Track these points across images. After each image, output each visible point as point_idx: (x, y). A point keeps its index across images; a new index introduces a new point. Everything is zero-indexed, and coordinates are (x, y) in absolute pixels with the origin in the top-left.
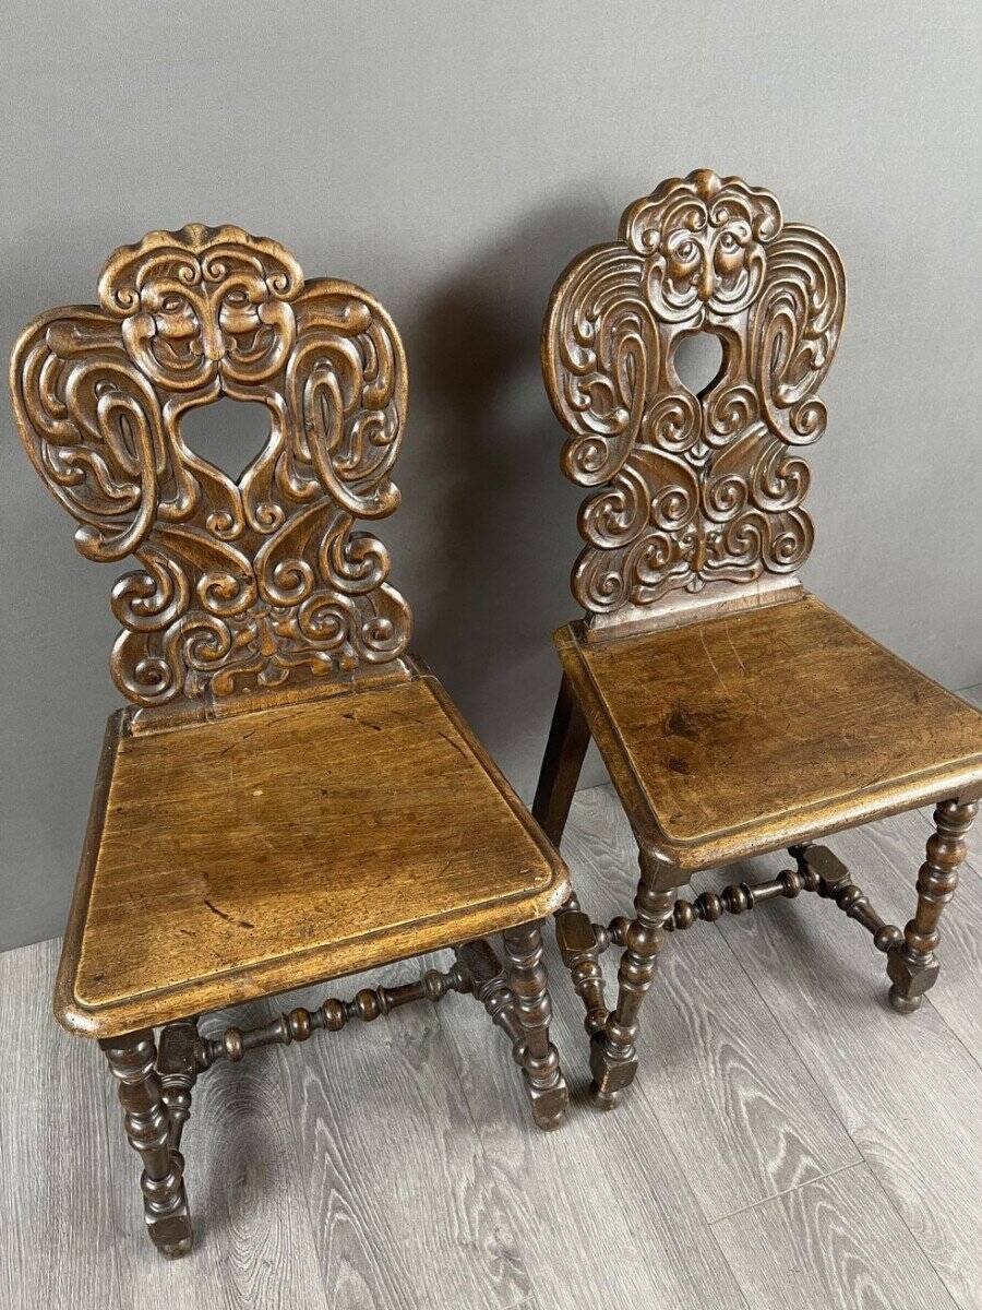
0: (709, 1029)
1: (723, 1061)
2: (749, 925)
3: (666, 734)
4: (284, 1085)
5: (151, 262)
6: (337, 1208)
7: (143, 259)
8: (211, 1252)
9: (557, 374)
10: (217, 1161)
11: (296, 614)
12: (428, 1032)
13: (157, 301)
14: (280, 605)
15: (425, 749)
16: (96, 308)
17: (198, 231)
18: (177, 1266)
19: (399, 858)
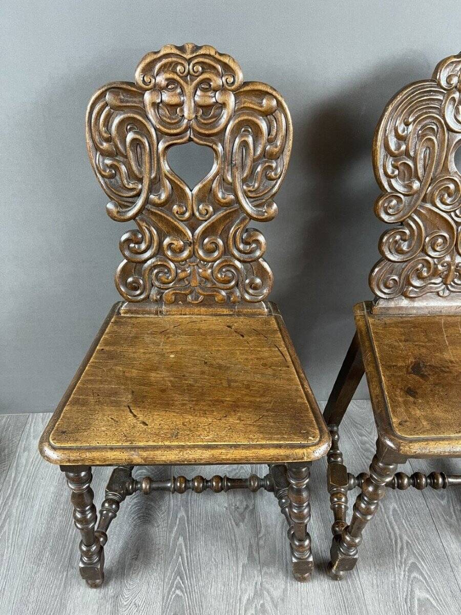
0: (405, 551)
1: (410, 571)
2: (442, 497)
3: (408, 373)
4: (168, 514)
5: (164, 61)
6: (179, 587)
7: (160, 59)
8: (111, 590)
9: (381, 153)
10: (126, 543)
11: (211, 267)
12: (247, 507)
13: (164, 83)
14: (204, 261)
15: (265, 353)
16: (132, 84)
17: (191, 46)
18: (93, 592)
19: (235, 407)
